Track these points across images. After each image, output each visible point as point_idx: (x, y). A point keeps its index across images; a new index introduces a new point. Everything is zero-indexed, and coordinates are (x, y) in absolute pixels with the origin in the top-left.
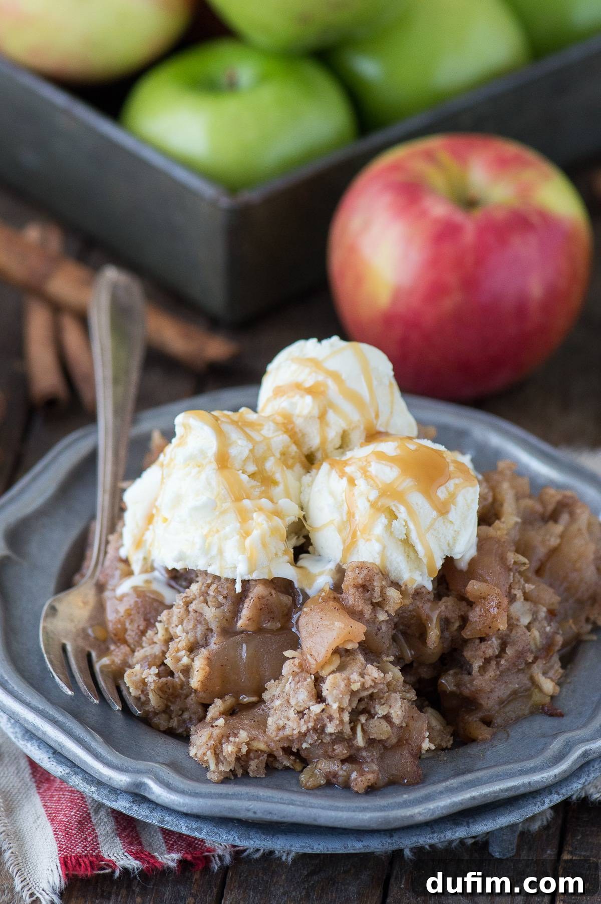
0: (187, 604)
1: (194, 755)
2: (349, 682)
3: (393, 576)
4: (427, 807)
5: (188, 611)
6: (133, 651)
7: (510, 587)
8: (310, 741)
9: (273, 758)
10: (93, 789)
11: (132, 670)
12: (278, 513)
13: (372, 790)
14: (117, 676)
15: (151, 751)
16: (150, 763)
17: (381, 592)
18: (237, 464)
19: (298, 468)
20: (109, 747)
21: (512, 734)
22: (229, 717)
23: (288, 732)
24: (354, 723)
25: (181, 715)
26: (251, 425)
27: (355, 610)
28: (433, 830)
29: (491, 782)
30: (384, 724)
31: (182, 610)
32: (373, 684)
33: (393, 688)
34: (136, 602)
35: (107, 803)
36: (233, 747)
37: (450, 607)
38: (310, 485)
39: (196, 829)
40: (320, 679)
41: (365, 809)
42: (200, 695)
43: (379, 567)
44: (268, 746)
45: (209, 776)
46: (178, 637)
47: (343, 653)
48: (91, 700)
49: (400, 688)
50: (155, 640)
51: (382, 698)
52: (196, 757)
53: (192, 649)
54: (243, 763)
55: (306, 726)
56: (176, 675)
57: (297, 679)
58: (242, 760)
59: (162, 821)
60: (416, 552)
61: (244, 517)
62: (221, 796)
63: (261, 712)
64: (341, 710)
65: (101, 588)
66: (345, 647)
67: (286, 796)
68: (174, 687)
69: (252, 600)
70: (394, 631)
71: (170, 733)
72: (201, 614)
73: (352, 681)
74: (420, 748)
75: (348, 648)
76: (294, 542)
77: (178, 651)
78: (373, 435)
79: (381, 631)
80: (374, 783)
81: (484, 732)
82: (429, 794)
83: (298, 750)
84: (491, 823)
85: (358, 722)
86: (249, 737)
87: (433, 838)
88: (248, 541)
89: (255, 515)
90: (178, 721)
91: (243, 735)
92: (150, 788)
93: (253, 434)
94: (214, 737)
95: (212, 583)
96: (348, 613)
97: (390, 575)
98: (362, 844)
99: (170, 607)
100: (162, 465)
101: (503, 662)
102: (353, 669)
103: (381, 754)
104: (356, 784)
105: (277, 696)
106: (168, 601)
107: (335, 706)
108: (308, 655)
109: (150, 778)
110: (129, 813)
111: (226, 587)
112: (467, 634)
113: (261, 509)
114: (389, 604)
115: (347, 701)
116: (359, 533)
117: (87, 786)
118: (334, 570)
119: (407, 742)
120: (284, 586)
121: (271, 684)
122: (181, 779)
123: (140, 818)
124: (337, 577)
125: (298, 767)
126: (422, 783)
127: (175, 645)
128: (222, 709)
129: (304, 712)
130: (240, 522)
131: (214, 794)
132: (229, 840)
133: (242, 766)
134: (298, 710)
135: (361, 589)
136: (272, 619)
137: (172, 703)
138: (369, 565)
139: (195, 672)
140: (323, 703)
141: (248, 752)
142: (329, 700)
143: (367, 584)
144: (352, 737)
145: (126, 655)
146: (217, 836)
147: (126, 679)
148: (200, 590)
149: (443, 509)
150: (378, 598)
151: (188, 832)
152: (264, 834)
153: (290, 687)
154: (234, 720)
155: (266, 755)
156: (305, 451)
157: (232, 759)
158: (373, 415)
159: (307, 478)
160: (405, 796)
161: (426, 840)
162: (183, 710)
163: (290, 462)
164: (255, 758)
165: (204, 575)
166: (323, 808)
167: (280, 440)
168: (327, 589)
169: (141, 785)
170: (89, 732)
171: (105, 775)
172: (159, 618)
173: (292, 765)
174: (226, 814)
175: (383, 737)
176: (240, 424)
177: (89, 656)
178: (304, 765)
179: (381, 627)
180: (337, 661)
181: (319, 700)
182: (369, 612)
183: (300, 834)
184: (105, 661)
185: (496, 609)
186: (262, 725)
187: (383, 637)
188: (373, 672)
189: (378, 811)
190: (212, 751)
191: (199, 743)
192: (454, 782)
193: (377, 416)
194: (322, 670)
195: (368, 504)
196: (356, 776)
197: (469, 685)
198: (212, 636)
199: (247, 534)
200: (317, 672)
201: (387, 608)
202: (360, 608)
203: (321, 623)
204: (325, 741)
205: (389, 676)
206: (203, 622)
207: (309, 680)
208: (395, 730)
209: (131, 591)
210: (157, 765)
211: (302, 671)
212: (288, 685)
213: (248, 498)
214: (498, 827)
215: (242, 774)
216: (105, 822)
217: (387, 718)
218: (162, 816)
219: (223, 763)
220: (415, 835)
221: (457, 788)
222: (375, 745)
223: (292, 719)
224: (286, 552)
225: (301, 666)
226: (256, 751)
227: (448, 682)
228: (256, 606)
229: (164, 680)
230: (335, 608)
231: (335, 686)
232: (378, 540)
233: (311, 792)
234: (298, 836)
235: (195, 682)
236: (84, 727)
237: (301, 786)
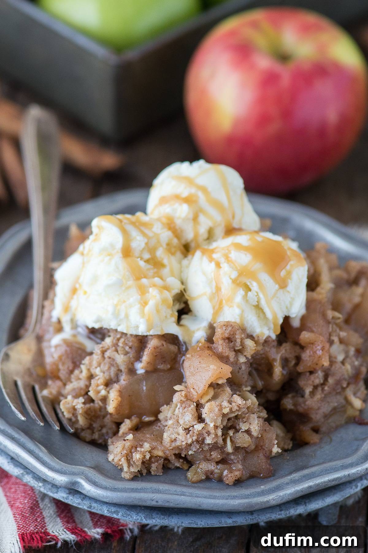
0: (103, 352)
1: (112, 460)
2: (221, 408)
3: (249, 331)
4: (278, 494)
5: (103, 357)
6: (65, 385)
7: (330, 335)
8: (194, 449)
9: (168, 461)
10: (41, 484)
11: (66, 400)
12: (166, 288)
13: (238, 482)
14: (54, 403)
15: (81, 458)
16: (80, 467)
17: (241, 342)
18: (137, 254)
19: (179, 255)
20: (52, 456)
21: (334, 438)
22: (135, 432)
23: (178, 443)
24: (225, 436)
25: (100, 430)
26: (145, 224)
27: (223, 355)
28: (281, 509)
29: (322, 475)
30: (246, 436)
31: (100, 357)
32: (238, 409)
33: (251, 410)
34: (66, 351)
35: (51, 494)
36: (140, 455)
37: (288, 351)
38: (188, 267)
39: (114, 512)
40: (200, 405)
41: (234, 497)
42: (114, 417)
43: (239, 325)
44: (165, 453)
45: (123, 475)
46: (97, 376)
47: (215, 386)
48: (38, 423)
49: (256, 410)
50: (81, 377)
51: (244, 418)
52: (114, 462)
53: (108, 384)
54: (147, 466)
55: (191, 439)
56: (96, 402)
57: (184, 405)
58: (146, 464)
59: (90, 507)
60: (264, 313)
61: (143, 291)
62: (133, 490)
63: (158, 428)
64: (216, 427)
65: (39, 339)
66: (217, 382)
67: (179, 489)
68: (95, 410)
69: (150, 350)
70: (250, 369)
71: (93, 443)
72: (114, 360)
73: (223, 407)
74: (271, 452)
75: (220, 383)
76: (178, 307)
77: (98, 386)
78: (230, 231)
79: (242, 369)
80: (240, 477)
81: (314, 438)
82: (279, 485)
83: (185, 455)
84: (321, 502)
85: (228, 435)
86: (150, 447)
87: (281, 514)
88: (147, 309)
89: (151, 290)
90: (99, 434)
91: (147, 446)
92: (82, 486)
93: (146, 231)
94: (126, 448)
95: (121, 337)
96: (218, 358)
97: (247, 330)
98: (232, 520)
99: (91, 354)
100: (82, 254)
101: (326, 388)
102: (223, 398)
103: (244, 457)
104: (227, 479)
105: (170, 417)
106: (89, 349)
107: (212, 425)
108: (191, 389)
109: (82, 478)
110: (66, 501)
111: (131, 340)
112: (300, 369)
113: (154, 285)
114: (247, 350)
115: (220, 421)
116: (224, 301)
117: (36, 482)
118: (207, 327)
119: (262, 448)
120: (172, 339)
121: (164, 408)
122: (103, 478)
123: (74, 505)
124: (209, 332)
125: (186, 467)
126: (273, 476)
127: (96, 382)
128: (130, 426)
129: (190, 429)
130: (140, 295)
131: (128, 489)
132: (138, 519)
133: (146, 467)
134: (185, 427)
135: (227, 341)
136: (164, 363)
137: (94, 421)
138: (232, 323)
139: (111, 402)
140: (203, 423)
141: (150, 458)
142: (207, 420)
143: (231, 337)
144: (223, 445)
145: (59, 388)
146: (129, 517)
147: (62, 406)
148: (112, 342)
149: (283, 285)
150: (239, 347)
151: (109, 514)
152: (162, 515)
153: (179, 411)
154: (139, 434)
155: (163, 459)
156: (183, 242)
157: (139, 463)
158: (231, 217)
159: (185, 262)
160: (262, 487)
161: (275, 516)
162: (102, 427)
163: (173, 250)
164: (155, 462)
165: (115, 332)
166: (205, 497)
167: (166, 235)
168: (203, 340)
169: (75, 483)
170: (37, 445)
171: (50, 477)
172: (83, 362)
173: (181, 466)
174: (136, 503)
175: (246, 445)
176: (137, 224)
177: (33, 389)
178: (189, 465)
179: (241, 367)
180: (211, 393)
181: (200, 420)
182: (233, 357)
183: (188, 514)
184: (45, 392)
185: (321, 351)
186: (159, 437)
187: (243, 374)
188: (237, 399)
189: (244, 498)
190: (125, 458)
191: (115, 452)
192: (296, 476)
193: (233, 217)
194: (201, 399)
195: (230, 281)
196: (227, 473)
197: (303, 405)
198: (122, 375)
199: (145, 303)
200: (198, 400)
201: (245, 354)
202: (227, 354)
203: (200, 365)
204: (205, 449)
205: (249, 402)
206: (115, 365)
207: (192, 406)
208: (254, 439)
209: (61, 343)
210: (86, 469)
211: (187, 400)
212: (177, 409)
213: (145, 277)
214: (326, 504)
215: (146, 473)
216: (49, 507)
217: (248, 432)
218: (90, 503)
219: (133, 466)
220: (269, 513)
221: (298, 480)
222: (239, 450)
223: (181, 434)
224: (172, 315)
225: (186, 396)
226: (156, 457)
227: (288, 403)
228: (152, 354)
229: (88, 406)
230: (209, 355)
231: (211, 411)
232: (238, 306)
233: (196, 485)
234: (187, 515)
235: (111, 408)
236: (34, 442)
237: (188, 481)
